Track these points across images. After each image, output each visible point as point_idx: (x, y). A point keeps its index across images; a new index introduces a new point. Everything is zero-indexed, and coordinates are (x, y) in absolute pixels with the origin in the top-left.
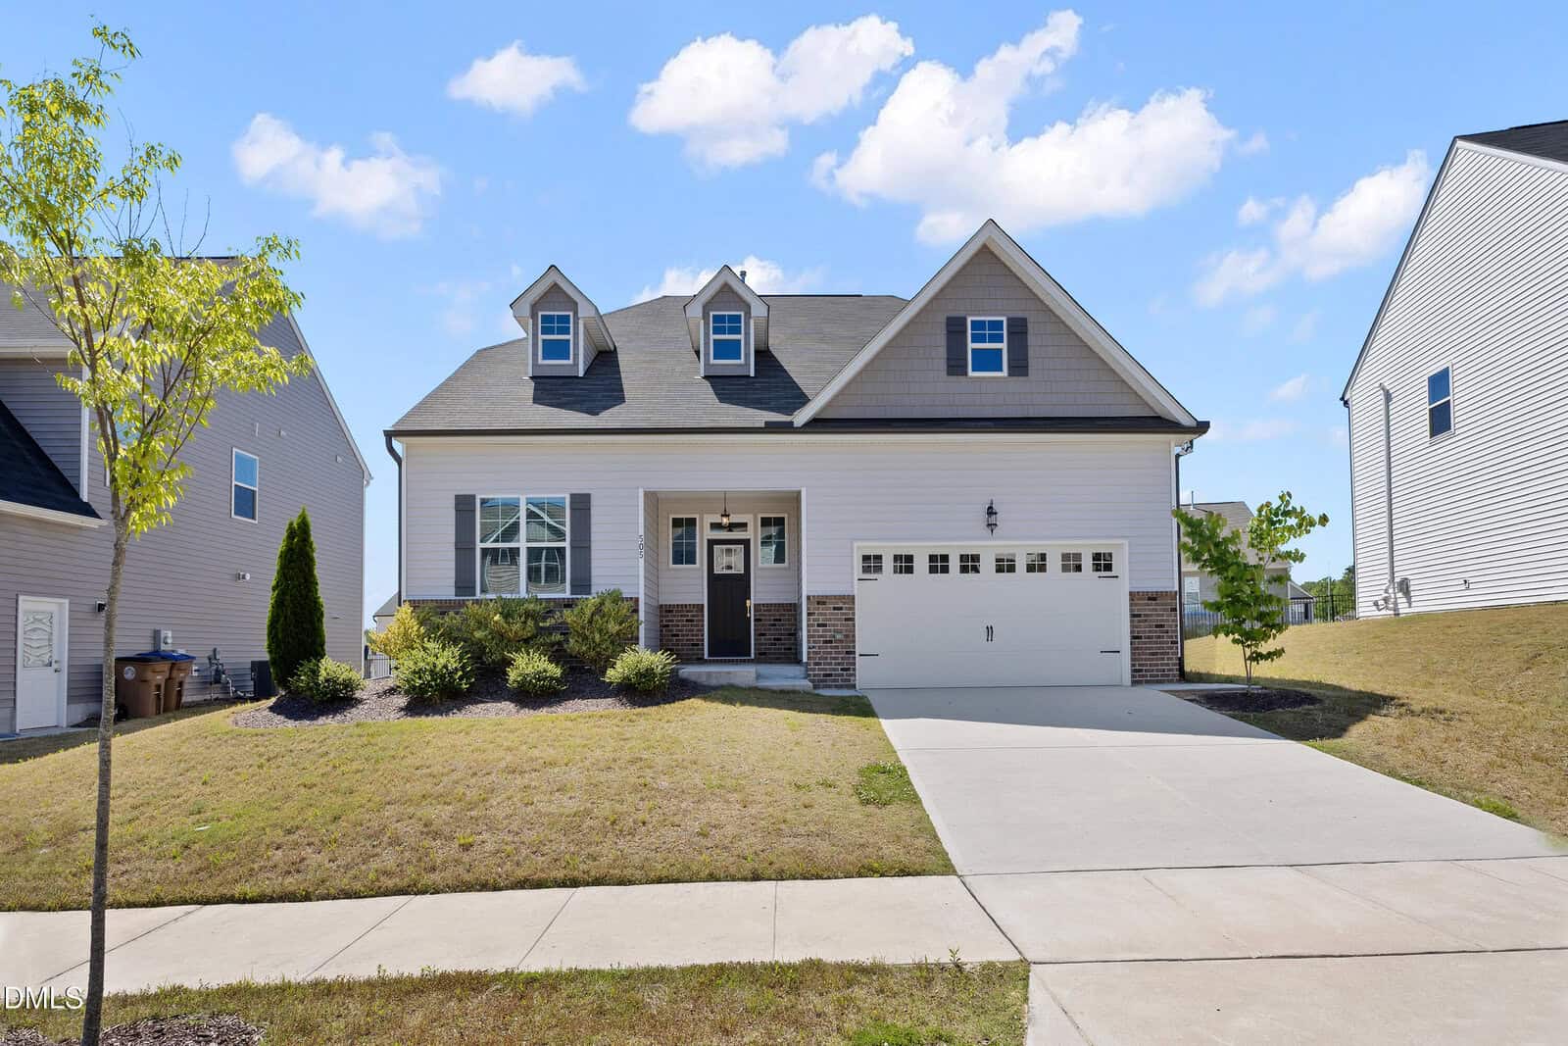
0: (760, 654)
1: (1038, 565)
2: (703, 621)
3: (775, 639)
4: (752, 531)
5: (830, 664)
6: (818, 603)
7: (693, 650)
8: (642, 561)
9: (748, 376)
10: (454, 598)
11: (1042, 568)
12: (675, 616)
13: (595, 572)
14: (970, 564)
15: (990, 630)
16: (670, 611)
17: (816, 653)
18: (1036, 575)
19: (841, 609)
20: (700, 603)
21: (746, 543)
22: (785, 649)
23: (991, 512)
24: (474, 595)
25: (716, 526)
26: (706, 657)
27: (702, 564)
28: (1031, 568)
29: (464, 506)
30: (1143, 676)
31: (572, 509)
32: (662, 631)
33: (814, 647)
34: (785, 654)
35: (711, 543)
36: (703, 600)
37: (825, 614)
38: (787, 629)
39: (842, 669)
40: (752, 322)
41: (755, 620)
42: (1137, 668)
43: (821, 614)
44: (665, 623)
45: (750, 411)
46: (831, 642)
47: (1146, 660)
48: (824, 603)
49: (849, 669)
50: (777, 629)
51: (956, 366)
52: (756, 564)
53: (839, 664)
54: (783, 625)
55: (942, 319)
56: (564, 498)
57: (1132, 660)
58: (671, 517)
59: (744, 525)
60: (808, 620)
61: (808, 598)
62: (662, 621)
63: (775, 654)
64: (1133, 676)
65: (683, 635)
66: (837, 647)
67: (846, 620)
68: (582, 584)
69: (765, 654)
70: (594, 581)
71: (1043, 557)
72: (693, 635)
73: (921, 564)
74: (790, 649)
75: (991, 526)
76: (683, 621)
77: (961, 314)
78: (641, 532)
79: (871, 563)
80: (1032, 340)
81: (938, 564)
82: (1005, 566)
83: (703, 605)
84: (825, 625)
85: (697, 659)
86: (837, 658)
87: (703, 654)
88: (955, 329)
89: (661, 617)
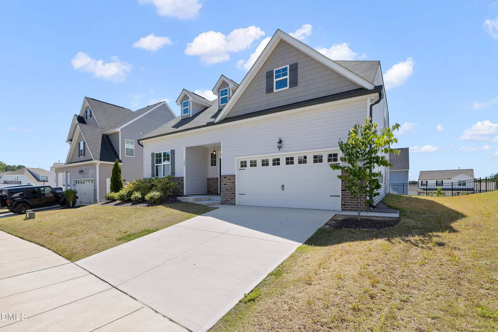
1: (303, 160)
2: (218, 182)
5: (227, 197)
6: (224, 177)
8: (184, 167)
11: (305, 162)
15: (283, 186)
17: (224, 193)
18: (303, 165)
19: (230, 179)
23: (280, 142)
27: (218, 166)
28: (300, 162)
29: (153, 155)
30: (346, 207)
31: (171, 154)
32: (208, 186)
33: (223, 191)
39: (231, 199)
40: (231, 90)
42: (343, 203)
47: (348, 200)
48: (226, 177)
49: (233, 198)
51: (269, 90)
55: (265, 73)
56: (170, 151)
57: (342, 200)
58: (210, 153)
60: (222, 183)
62: (208, 183)
64: (342, 207)
66: (229, 191)
67: (232, 183)
68: (173, 174)
70: (175, 172)
71: (305, 157)
73: (259, 163)
75: (280, 148)
76: (213, 182)
77: (272, 69)
78: (184, 159)
79: (243, 165)
80: (300, 71)
81: (265, 163)
82: (289, 161)
84: (226, 184)
85: (216, 194)
86: (229, 195)
87: (218, 192)
88: (269, 76)
89: (208, 181)
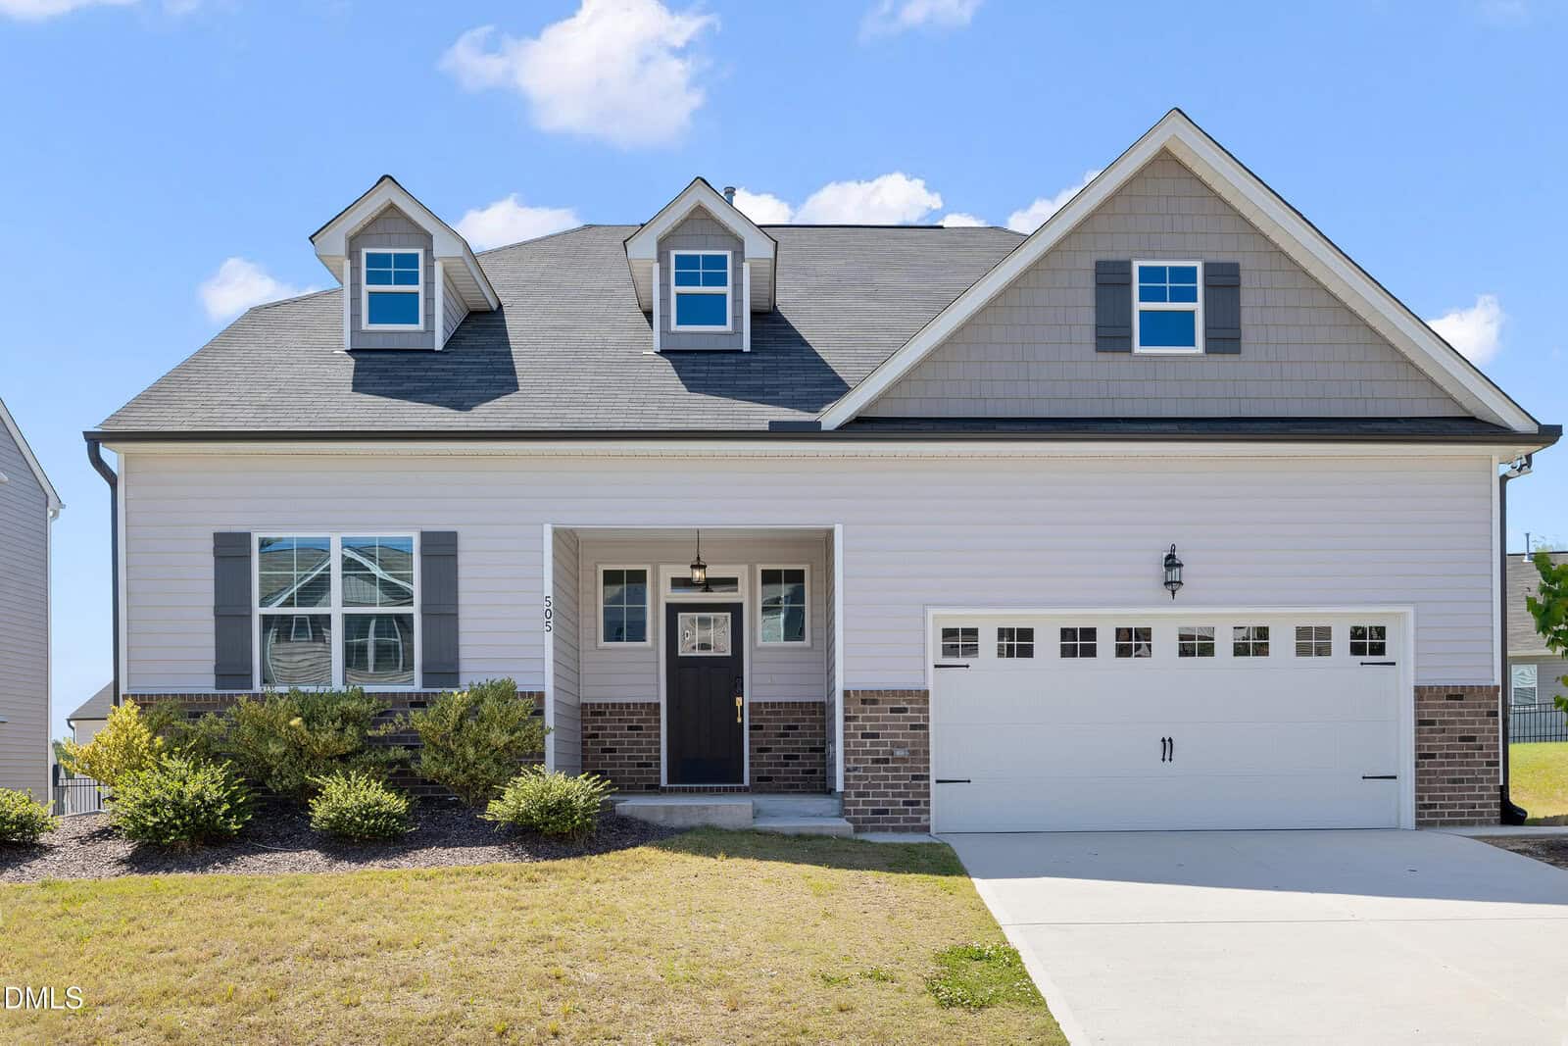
0: (760, 779)
1: (1254, 644)
2: (659, 728)
3: (786, 757)
4: (747, 590)
5: (885, 795)
6: (864, 702)
7: (642, 772)
8: (549, 637)
9: (740, 352)
10: (214, 691)
11: (1262, 650)
12: (608, 721)
13: (464, 653)
14: (1132, 642)
15: (1168, 744)
16: (600, 714)
17: (860, 778)
18: (1251, 661)
19: (905, 710)
20: (654, 701)
21: (736, 609)
22: (804, 772)
23: (1171, 562)
24: (251, 688)
25: (679, 583)
26: (664, 783)
27: (656, 640)
28: (1240, 650)
29: (230, 550)
30: (1436, 814)
31: (424, 556)
32: (584, 743)
33: (855, 769)
34: (805, 779)
35: (673, 610)
36: (658, 697)
37: (877, 719)
38: (808, 742)
39: (906, 803)
40: (746, 267)
41: (751, 728)
42: (1426, 802)
43: (869, 719)
44: (590, 732)
45: (742, 406)
46: (886, 761)
47: (1442, 790)
48: (874, 702)
49: (918, 801)
50: (790, 742)
51: (1112, 336)
52: (753, 639)
53: (900, 795)
54: (800, 735)
55: (1087, 263)
56: (411, 539)
57: (1418, 789)
58: (601, 568)
59: (731, 583)
60: (846, 728)
61: (846, 693)
62: (586, 728)
63: (787, 779)
64: (1418, 815)
65: (622, 751)
66: (896, 769)
67: (913, 727)
68: (443, 669)
69: (769, 779)
70: (465, 666)
71: (1263, 633)
72: (640, 751)
73: (1047, 643)
74: (814, 772)
75: (1172, 585)
76: (622, 728)
77: (1122, 257)
78: (548, 589)
79: (960, 642)
80: (1248, 297)
81: (1078, 642)
82: (1195, 646)
83: (658, 705)
84: (876, 736)
85: (648, 787)
86: (897, 786)
87: (659, 779)
88: (1111, 280)
89: (583, 721)
